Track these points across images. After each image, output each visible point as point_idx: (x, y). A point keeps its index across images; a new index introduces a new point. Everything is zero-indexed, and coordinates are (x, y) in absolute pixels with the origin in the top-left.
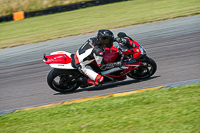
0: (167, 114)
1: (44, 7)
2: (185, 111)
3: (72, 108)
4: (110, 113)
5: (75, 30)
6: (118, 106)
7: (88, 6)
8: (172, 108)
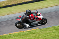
0: (40, 37)
1: (3, 6)
2: (45, 36)
3: (12, 35)
4: (23, 36)
5: (12, 12)
6: (25, 34)
7: (16, 5)
8: (41, 35)
